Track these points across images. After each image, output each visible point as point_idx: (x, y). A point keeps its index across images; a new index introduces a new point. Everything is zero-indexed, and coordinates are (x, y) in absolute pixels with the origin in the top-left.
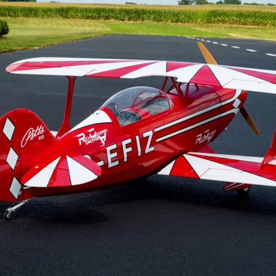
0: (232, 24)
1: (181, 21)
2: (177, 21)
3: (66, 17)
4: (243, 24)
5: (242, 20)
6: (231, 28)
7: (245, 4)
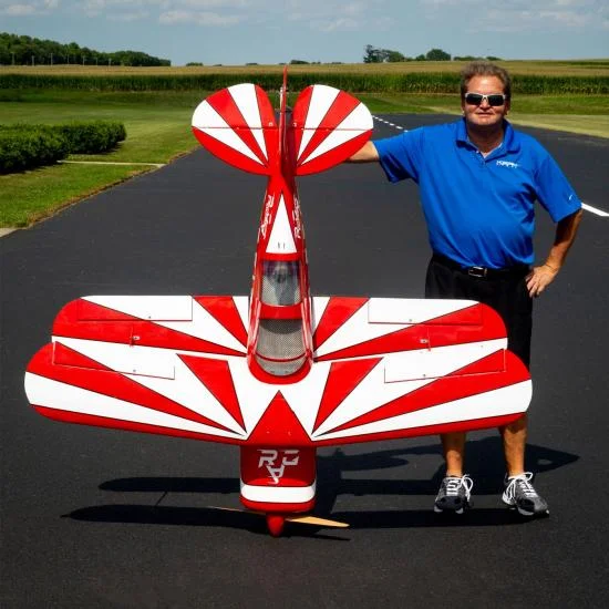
0: (436, 92)
1: (366, 90)
2: (360, 90)
3: (209, 89)
4: (451, 92)
5: (450, 86)
6: (435, 97)
7: (456, 59)
